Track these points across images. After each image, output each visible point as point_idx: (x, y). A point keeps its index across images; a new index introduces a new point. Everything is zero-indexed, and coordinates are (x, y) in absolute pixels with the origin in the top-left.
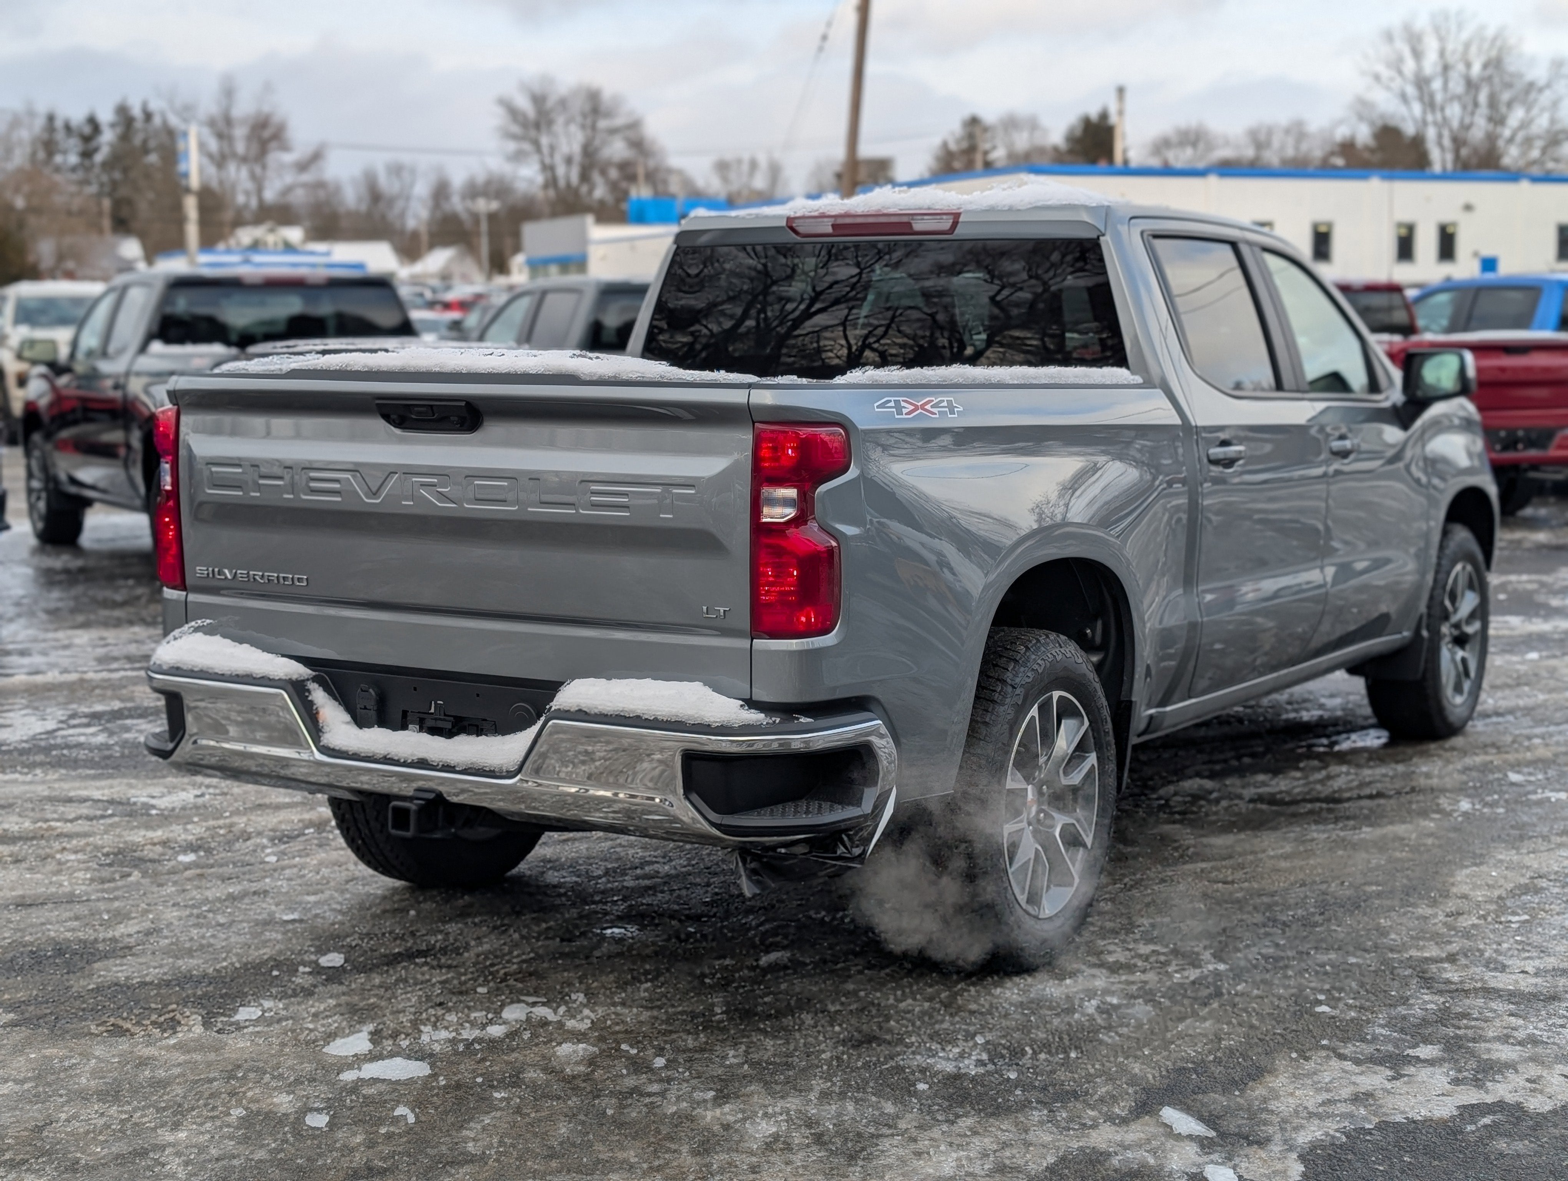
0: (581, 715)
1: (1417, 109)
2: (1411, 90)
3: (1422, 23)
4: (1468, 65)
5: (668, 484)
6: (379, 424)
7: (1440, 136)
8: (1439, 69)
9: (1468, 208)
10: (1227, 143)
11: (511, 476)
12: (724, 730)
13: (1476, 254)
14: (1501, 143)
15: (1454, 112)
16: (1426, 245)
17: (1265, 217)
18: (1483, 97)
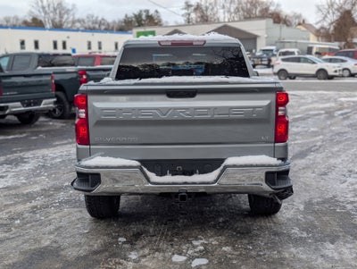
0: (234, 166)
1: (43, 14)
2: (41, 10)
4: (54, 5)
5: (254, 107)
6: (164, 97)
7: (48, 20)
8: (47, 5)
9: (68, 37)
11: (208, 108)
12: (276, 166)
13: (71, 48)
14: (62, 23)
15: (51, 15)
16: (60, 45)
17: (23, 38)
18: (58, 12)
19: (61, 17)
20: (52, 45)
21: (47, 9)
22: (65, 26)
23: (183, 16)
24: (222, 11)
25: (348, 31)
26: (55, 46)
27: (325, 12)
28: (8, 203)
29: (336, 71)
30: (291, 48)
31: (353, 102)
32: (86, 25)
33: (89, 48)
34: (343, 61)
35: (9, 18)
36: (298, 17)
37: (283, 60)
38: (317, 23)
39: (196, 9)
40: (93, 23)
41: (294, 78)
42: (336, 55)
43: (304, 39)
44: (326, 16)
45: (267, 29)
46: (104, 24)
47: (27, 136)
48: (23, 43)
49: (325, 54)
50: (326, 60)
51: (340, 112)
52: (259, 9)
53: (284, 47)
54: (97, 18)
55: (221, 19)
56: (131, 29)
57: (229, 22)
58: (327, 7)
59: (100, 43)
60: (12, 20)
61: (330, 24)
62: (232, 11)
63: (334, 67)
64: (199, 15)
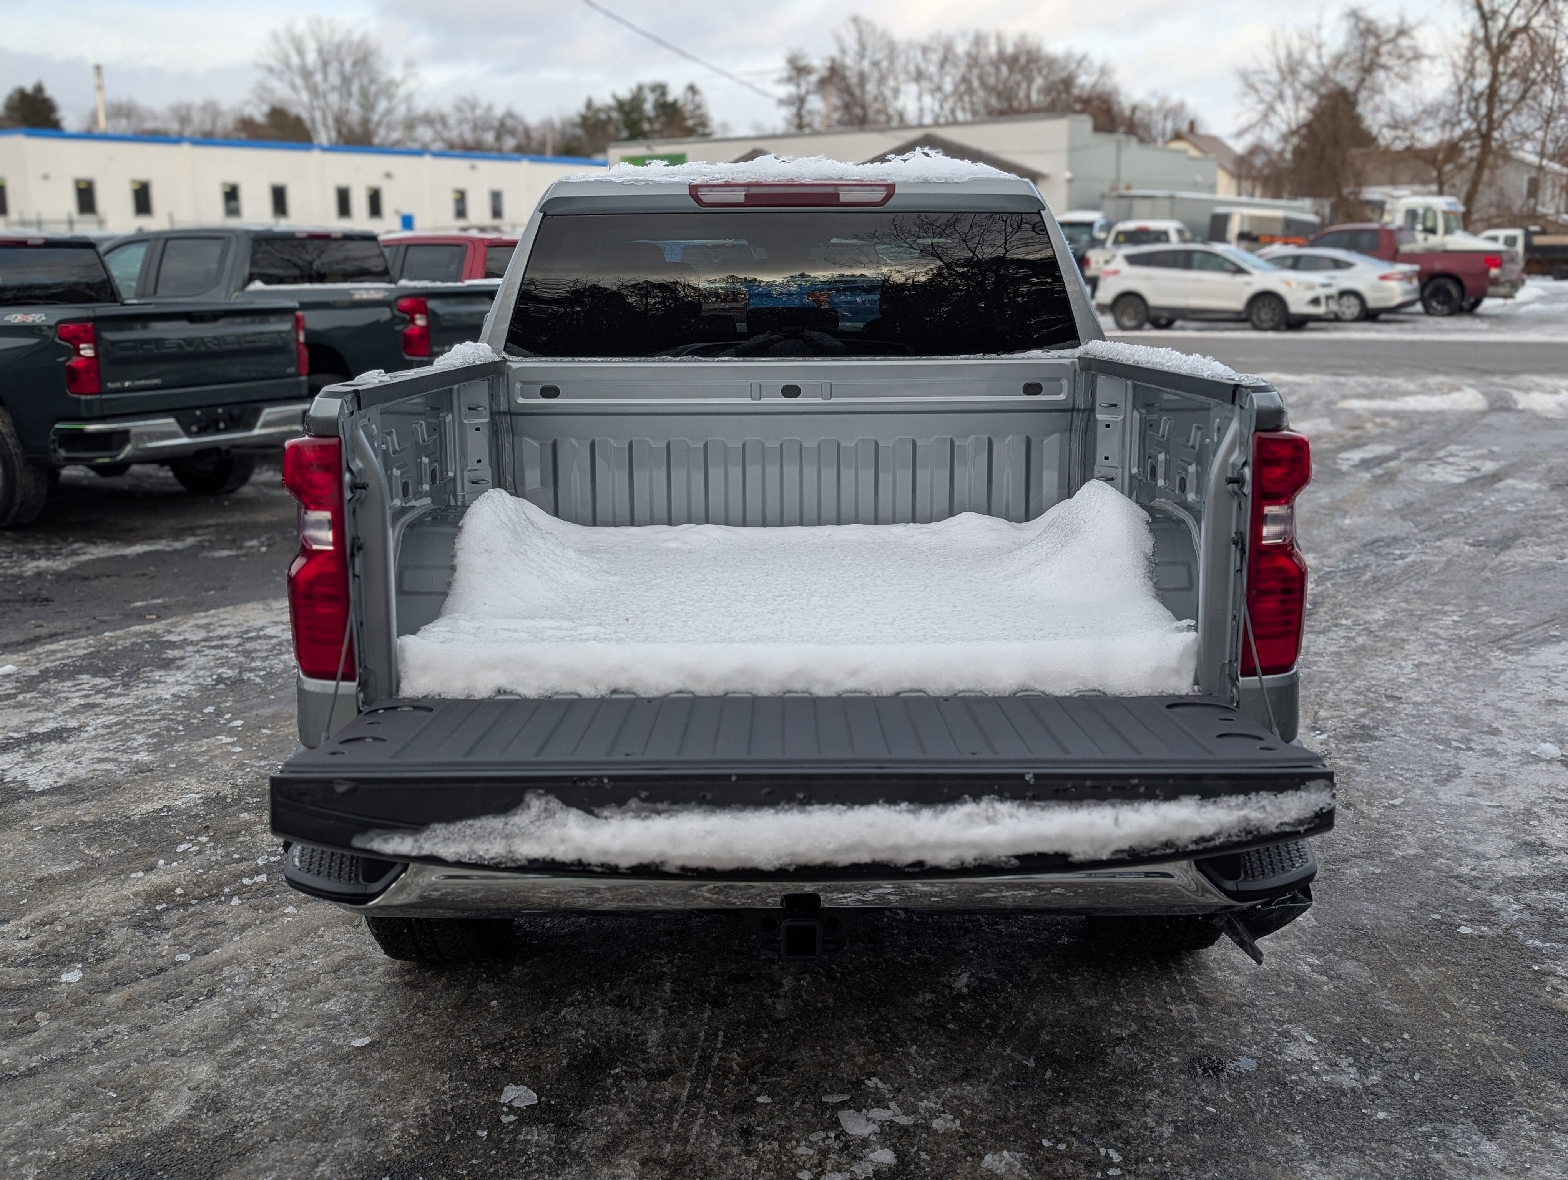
1: (305, 96)
2: (299, 81)
3: (301, 27)
4: (342, 63)
7: (324, 118)
8: (319, 65)
9: (388, 176)
10: (154, 117)
13: (397, 212)
14: (372, 126)
15: (334, 99)
16: (359, 203)
17: (232, 179)
18: (355, 88)
19: (368, 105)
20: (332, 203)
21: (318, 78)
22: (381, 136)
23: (782, 102)
24: (912, 89)
25: (1344, 161)
26: (344, 207)
27: (1268, 93)
28: (55, 870)
29: (1316, 301)
30: (1153, 217)
31: (1397, 415)
32: (453, 134)
33: (461, 213)
34: (1338, 264)
35: (189, 108)
36: (1176, 112)
37: (1132, 260)
38: (1240, 134)
39: (823, 83)
40: (475, 128)
41: (1168, 325)
42: (1313, 244)
43: (1195, 186)
44: (1271, 108)
45: (1072, 150)
46: (512, 132)
47: (200, 547)
48: (231, 195)
49: (1271, 240)
50: (1280, 262)
51: (1356, 456)
52: (1039, 82)
53: (1129, 217)
54: (489, 109)
55: (911, 115)
56: (603, 150)
57: (937, 124)
58: (1275, 76)
59: (496, 197)
60: (196, 117)
61: (1285, 138)
62: (948, 87)
63: (1311, 287)
64: (836, 101)
